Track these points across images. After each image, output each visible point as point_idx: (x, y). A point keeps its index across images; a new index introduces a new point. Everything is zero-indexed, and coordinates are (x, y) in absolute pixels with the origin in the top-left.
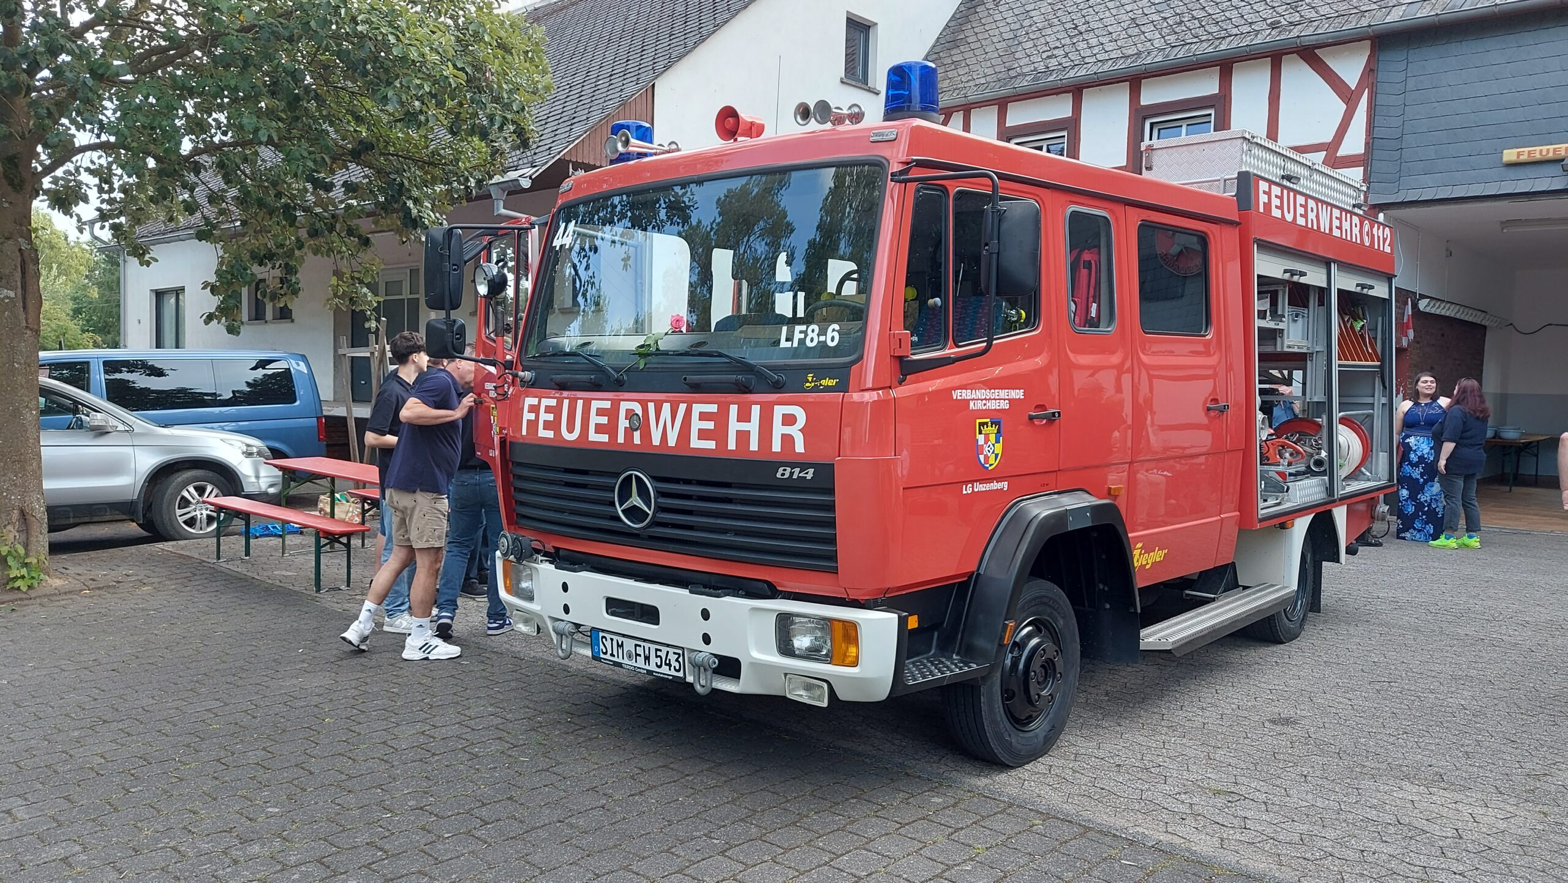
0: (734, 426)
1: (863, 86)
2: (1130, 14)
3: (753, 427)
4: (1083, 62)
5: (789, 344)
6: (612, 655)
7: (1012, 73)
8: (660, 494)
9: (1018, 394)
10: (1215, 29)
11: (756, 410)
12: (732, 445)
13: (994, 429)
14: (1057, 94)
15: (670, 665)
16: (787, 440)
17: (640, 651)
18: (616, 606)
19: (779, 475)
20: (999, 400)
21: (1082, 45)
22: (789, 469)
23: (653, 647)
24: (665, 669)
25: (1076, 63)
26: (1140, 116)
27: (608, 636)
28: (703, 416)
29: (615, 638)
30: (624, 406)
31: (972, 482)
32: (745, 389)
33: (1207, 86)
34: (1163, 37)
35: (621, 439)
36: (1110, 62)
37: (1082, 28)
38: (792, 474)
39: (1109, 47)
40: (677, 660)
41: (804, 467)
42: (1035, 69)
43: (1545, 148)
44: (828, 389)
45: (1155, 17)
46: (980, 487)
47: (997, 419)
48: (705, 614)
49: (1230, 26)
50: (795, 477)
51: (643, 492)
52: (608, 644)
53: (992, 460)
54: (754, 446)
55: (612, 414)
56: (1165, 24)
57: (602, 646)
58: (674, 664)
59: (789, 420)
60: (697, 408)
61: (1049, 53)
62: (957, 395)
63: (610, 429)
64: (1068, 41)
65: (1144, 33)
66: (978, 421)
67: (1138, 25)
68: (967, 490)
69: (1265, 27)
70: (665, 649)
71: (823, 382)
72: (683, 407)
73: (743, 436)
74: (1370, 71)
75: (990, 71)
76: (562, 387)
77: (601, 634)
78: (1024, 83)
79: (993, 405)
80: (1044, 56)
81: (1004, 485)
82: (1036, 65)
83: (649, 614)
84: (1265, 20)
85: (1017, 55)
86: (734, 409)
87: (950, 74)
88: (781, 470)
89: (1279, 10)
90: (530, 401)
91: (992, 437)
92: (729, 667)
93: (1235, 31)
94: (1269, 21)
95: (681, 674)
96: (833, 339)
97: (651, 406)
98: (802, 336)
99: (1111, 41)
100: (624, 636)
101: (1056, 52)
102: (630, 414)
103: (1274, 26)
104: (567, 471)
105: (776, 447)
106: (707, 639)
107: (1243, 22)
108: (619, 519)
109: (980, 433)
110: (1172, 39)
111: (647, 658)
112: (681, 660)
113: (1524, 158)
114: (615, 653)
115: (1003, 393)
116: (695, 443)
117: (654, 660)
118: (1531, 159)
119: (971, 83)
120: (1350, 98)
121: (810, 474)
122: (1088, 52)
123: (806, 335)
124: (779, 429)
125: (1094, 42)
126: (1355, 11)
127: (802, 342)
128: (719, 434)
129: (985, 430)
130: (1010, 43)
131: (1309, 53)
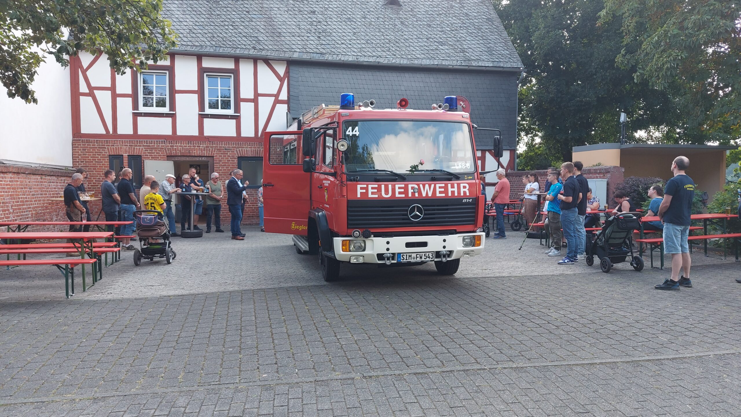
0: (450, 190)
3: (456, 189)
8: (425, 210)
10: (230, 43)
11: (456, 185)
12: (450, 194)
15: (429, 258)
16: (465, 192)
17: (418, 256)
19: (463, 201)
23: (423, 254)
24: (427, 259)
26: (202, 71)
27: (405, 254)
28: (440, 187)
29: (408, 254)
30: (410, 186)
33: (230, 65)
34: (209, 41)
35: (410, 195)
36: (189, 47)
38: (466, 201)
39: (185, 39)
40: (432, 256)
41: (469, 199)
44: (471, 179)
45: (200, 31)
48: (445, 241)
49: (236, 44)
51: (419, 210)
52: (405, 257)
54: (456, 194)
55: (406, 188)
56: (207, 36)
57: (402, 258)
59: (465, 187)
60: (437, 185)
63: (406, 192)
65: (199, 37)
67: (194, 33)
70: (428, 254)
71: (469, 177)
72: (433, 186)
73: (453, 192)
74: (287, 72)
77: (402, 254)
83: (425, 244)
84: (249, 45)
86: (449, 185)
89: (253, 42)
90: (360, 186)
93: (239, 46)
94: (252, 46)
95: (433, 259)
97: (421, 186)
99: (184, 37)
100: (412, 253)
105: (462, 194)
106: (444, 247)
107: (241, 43)
108: (409, 219)
110: (213, 43)
111: (421, 258)
114: (408, 258)
120: (281, 80)
121: (471, 200)
124: (462, 190)
126: (282, 50)
131: (267, 61)
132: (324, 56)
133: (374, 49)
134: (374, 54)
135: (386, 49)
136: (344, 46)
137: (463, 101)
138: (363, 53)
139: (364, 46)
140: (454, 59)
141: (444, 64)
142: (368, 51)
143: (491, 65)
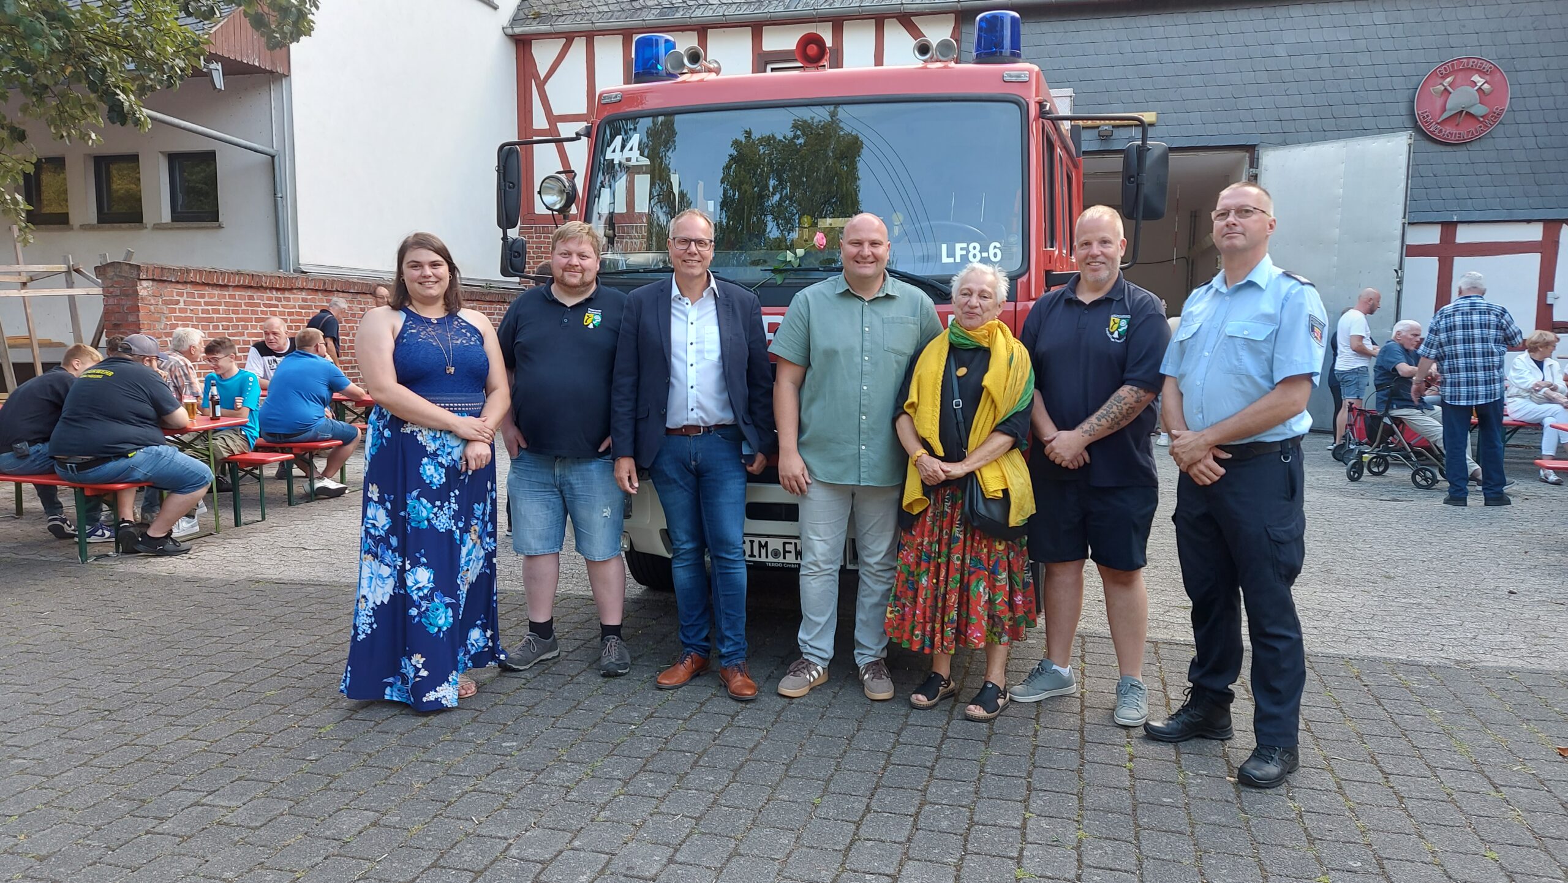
5: (951, 260)
14: (682, 31)
17: (788, 547)
26: (761, 60)
29: (756, 540)
96: (995, 255)
98: (964, 252)
100: (768, 536)
114: (756, 552)
123: (968, 252)
131: (907, 20)
137: (1482, 72)
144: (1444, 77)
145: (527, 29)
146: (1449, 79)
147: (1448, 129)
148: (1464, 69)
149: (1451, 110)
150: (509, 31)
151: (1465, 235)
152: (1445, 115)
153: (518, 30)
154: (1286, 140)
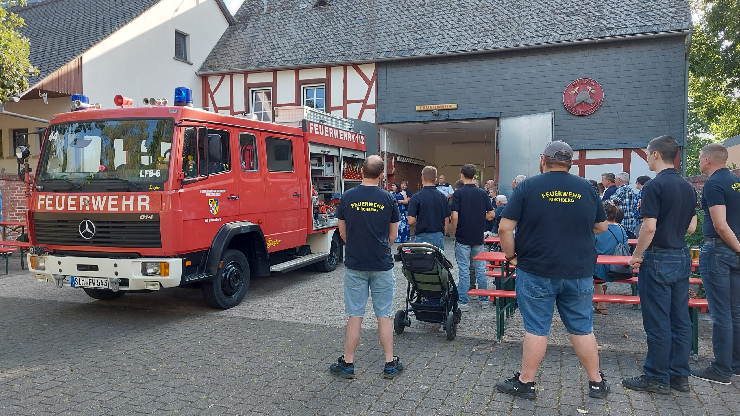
0: (124, 203)
1: (184, 61)
2: (294, 43)
3: (131, 203)
4: (276, 61)
5: (143, 176)
6: (80, 284)
7: (249, 62)
8: (96, 227)
9: (224, 191)
10: (324, 53)
11: (132, 197)
12: (124, 209)
13: (216, 202)
14: (267, 72)
15: (103, 284)
16: (143, 207)
17: (91, 281)
18: (80, 267)
19: (141, 218)
20: (217, 193)
21: (276, 53)
22: (144, 216)
23: (96, 279)
24: (101, 286)
25: (274, 60)
26: (299, 84)
27: (78, 278)
28: (113, 200)
29: (81, 278)
30: (82, 197)
31: (208, 219)
32: (128, 191)
33: (321, 74)
34: (306, 54)
35: (81, 209)
36: (287, 62)
37: (276, 46)
38: (145, 217)
39: (287, 55)
40: (106, 282)
41: (149, 215)
42: (258, 61)
43: (428, 106)
44: (157, 190)
45: (303, 45)
46: (211, 220)
47: (217, 199)
48: (116, 265)
49: (329, 53)
50: (146, 218)
51: (91, 227)
52: (78, 281)
53: (215, 211)
54: (132, 209)
55: (78, 200)
56: (307, 49)
57: (75, 282)
58: (105, 284)
59: (144, 200)
60: (111, 197)
61: (264, 55)
62: (202, 191)
63: (77, 205)
64: (270, 51)
65: (299, 51)
66: (209, 199)
67: (297, 48)
68: (207, 221)
69: (341, 55)
70: (101, 279)
71: (155, 188)
72: (105, 197)
73: (128, 206)
74: (375, 75)
75: (240, 60)
76: (56, 191)
77: (75, 278)
78: (254, 67)
79: (215, 195)
80: (262, 56)
81: (220, 220)
82: (258, 59)
83: (95, 268)
84: (341, 52)
85: (251, 54)
86: (124, 197)
87: (223, 59)
88: (141, 216)
89: (346, 48)
90: (41, 197)
91: (215, 205)
92: (125, 282)
93: (331, 55)
94: (342, 53)
95: (107, 287)
96: (158, 174)
97: (93, 197)
98: (148, 173)
99: (287, 53)
100: (84, 277)
101: (266, 55)
102: (84, 200)
103: (344, 54)
104: (59, 221)
105: (140, 209)
106: (116, 274)
107: (333, 52)
108: (81, 237)
109: (210, 203)
110: (309, 55)
111: (94, 283)
112: (107, 282)
113: (422, 109)
114: (81, 283)
115: (218, 191)
116: (110, 209)
117: (96, 283)
118: (424, 110)
119: (232, 64)
120: (369, 84)
121: (151, 217)
122: (278, 57)
123: (149, 173)
124: (140, 203)
125: (280, 52)
126: (370, 52)
127: (148, 175)
128: (119, 206)
129: (212, 202)
130: (248, 48)
131: (355, 66)
132: (412, 52)
133: (476, 35)
134: (472, 41)
135: (491, 32)
136: (440, 37)
137: (591, 85)
138: (458, 42)
139: (463, 33)
140: (581, 31)
141: (562, 39)
142: (467, 39)
143: (637, 31)
144: (575, 87)
145: (204, 72)
146: (577, 88)
147: (578, 109)
148: (583, 83)
149: (578, 101)
150: (198, 73)
151: (589, 155)
152: (576, 104)
153: (201, 73)
154: (511, 115)
